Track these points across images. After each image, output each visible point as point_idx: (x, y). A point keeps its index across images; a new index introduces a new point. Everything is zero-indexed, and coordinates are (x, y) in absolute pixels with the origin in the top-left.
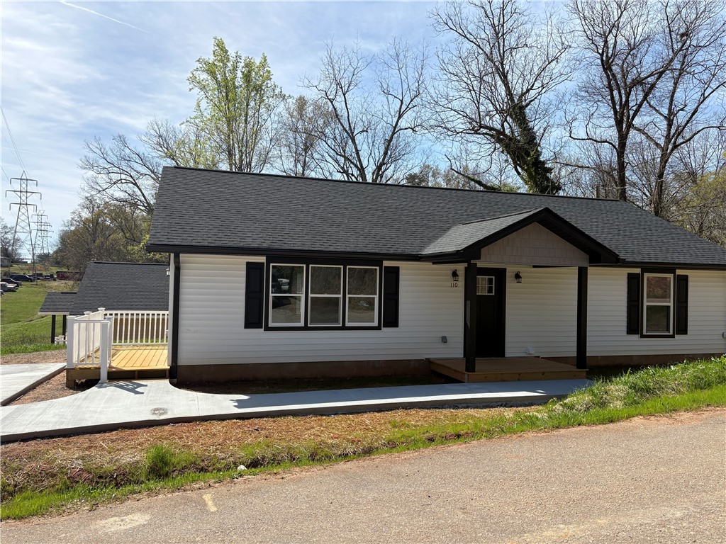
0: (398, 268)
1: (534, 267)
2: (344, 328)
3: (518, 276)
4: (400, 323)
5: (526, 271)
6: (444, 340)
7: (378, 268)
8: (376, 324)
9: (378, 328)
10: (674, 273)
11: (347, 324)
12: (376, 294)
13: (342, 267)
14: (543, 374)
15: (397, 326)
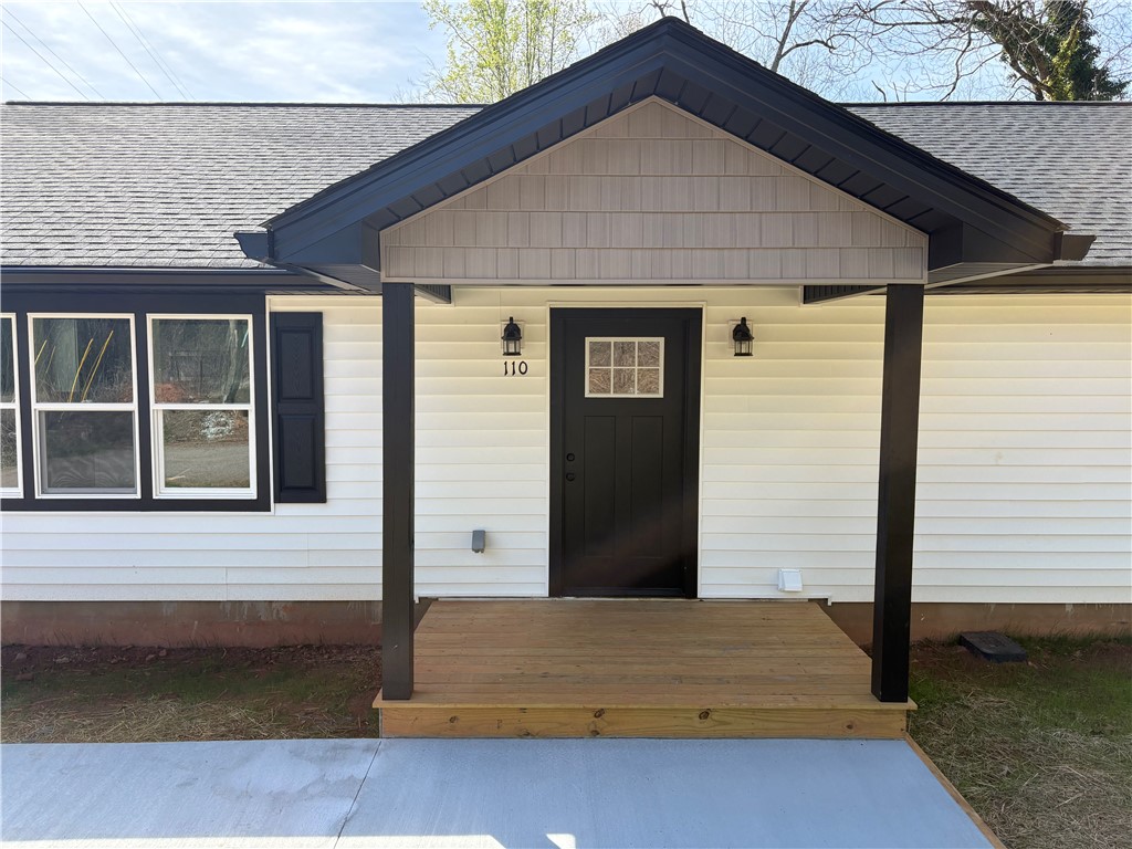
0: (317, 318)
2: (147, 503)
3: (742, 333)
4: (332, 491)
5: (776, 315)
6: (480, 541)
7: (249, 318)
8: (251, 493)
9: (260, 504)
11: (161, 492)
12: (248, 401)
13: (131, 317)
14: (705, 715)
15: (320, 497)
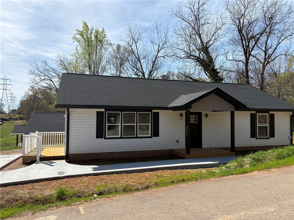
0: (158, 113)
1: (213, 111)
3: (206, 115)
4: (160, 135)
5: (210, 113)
6: (178, 141)
7: (150, 113)
8: (150, 135)
10: (269, 113)
11: (138, 136)
12: (150, 123)
13: (136, 113)
14: (218, 154)
15: (158, 136)
